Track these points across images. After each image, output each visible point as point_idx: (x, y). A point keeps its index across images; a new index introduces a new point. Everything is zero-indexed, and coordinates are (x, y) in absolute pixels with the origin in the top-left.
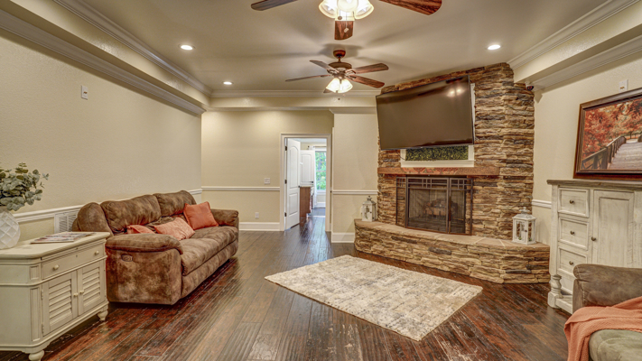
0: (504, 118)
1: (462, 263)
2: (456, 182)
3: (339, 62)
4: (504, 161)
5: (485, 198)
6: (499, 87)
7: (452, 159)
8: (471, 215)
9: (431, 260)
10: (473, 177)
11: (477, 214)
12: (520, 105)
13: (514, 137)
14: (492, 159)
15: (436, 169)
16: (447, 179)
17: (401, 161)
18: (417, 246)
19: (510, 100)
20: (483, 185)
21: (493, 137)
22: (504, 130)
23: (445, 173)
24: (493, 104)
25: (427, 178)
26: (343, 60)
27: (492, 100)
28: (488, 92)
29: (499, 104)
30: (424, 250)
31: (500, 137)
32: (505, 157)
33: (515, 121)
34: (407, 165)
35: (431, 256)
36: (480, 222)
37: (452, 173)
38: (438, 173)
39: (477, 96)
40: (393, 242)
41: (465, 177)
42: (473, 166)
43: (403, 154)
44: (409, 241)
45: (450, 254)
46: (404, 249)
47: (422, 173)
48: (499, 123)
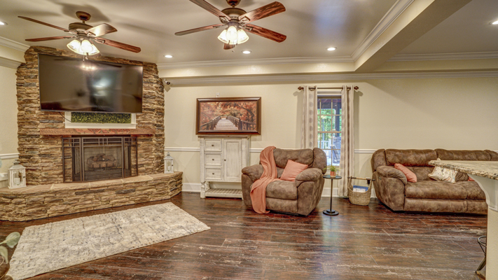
0: (155, 98)
1: (145, 194)
2: (128, 139)
4: (155, 125)
5: (144, 149)
6: (153, 78)
7: (119, 122)
8: (137, 161)
9: (119, 200)
10: (136, 136)
11: (141, 161)
12: (160, 91)
13: (158, 111)
14: (149, 123)
15: (110, 130)
16: (121, 137)
17: (66, 122)
18: (106, 193)
19: (157, 88)
20: (143, 140)
21: (149, 109)
22: (155, 106)
23: (119, 133)
24: (149, 88)
25: (103, 138)
29: (152, 89)
30: (113, 194)
31: (153, 110)
32: (155, 123)
33: (158, 101)
34: (73, 126)
35: (119, 197)
36: (142, 165)
37: (125, 133)
38: (113, 133)
40: (78, 197)
41: (129, 135)
42: (135, 128)
43: (68, 116)
44: (94, 192)
45: (134, 191)
46: (91, 199)
47: (97, 133)
48: (153, 101)
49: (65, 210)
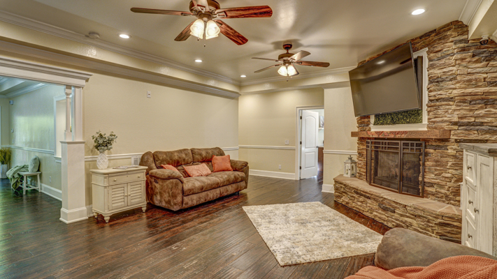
0: (455, 78)
1: (402, 221)
2: (407, 145)
3: (288, 53)
4: (455, 124)
5: (437, 161)
6: (450, 46)
7: (408, 123)
8: (423, 177)
9: (379, 215)
10: (426, 141)
11: (430, 177)
12: (477, 62)
13: (469, 98)
14: (443, 122)
15: (391, 132)
16: (399, 142)
17: (371, 126)
18: (369, 201)
19: (462, 59)
20: (436, 148)
21: (444, 100)
22: (455, 91)
23: (398, 136)
24: (445, 66)
25: (384, 141)
26: (290, 51)
27: (443, 61)
28: (439, 55)
29: (449, 65)
30: (375, 206)
31: (451, 99)
32: (456, 119)
33: (470, 81)
34: (374, 129)
35: (380, 211)
36: (432, 185)
37: (404, 136)
38: (392, 136)
39: (430, 60)
40: (355, 195)
41: (419, 140)
42: (426, 129)
43: (372, 120)
44: (365, 196)
45: (394, 212)
46: (362, 202)
47: (381, 136)
48: (450, 84)
49: (347, 203)
